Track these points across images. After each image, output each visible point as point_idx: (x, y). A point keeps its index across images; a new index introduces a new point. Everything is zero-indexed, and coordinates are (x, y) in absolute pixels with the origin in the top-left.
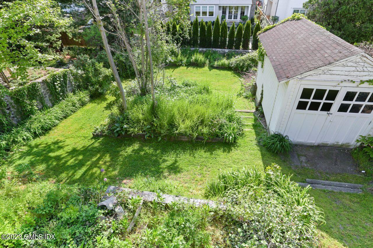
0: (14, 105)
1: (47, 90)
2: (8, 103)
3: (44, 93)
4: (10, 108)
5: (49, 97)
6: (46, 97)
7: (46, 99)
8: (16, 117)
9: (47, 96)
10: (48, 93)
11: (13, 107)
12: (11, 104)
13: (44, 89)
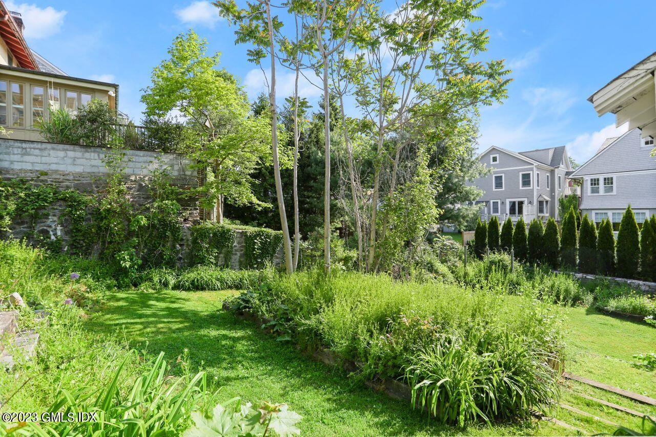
0: (190, 243)
1: (242, 246)
2: (184, 238)
3: (236, 248)
4: (183, 245)
5: (241, 256)
6: (236, 254)
7: (234, 257)
8: (184, 260)
9: (239, 254)
10: (242, 250)
11: (188, 245)
12: (188, 240)
13: (239, 243)
